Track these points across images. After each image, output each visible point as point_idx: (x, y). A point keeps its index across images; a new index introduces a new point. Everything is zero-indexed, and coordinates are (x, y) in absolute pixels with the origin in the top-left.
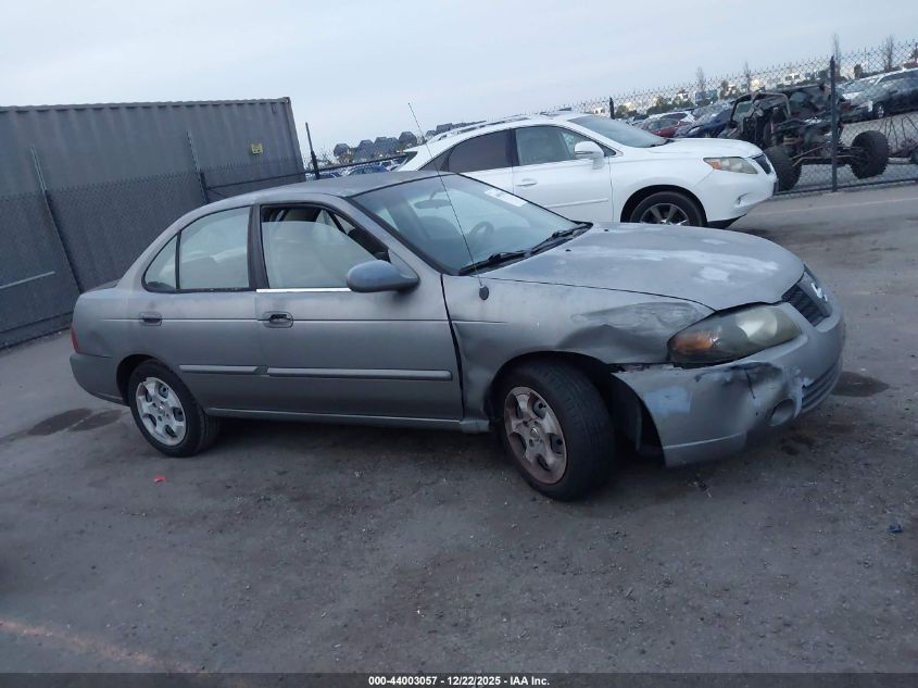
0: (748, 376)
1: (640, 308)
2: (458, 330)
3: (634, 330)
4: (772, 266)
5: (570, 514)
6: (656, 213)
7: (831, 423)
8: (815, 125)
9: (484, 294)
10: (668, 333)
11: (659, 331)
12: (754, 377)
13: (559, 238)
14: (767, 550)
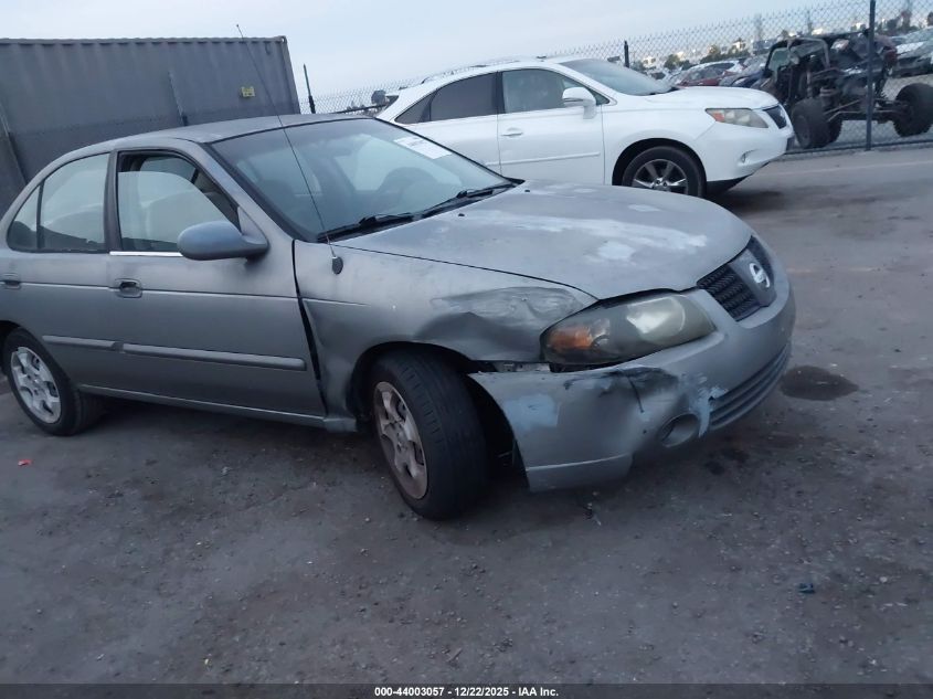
0: (631, 383)
1: (508, 294)
2: (310, 309)
3: (503, 319)
4: (698, 241)
5: (435, 537)
6: (652, 170)
7: (774, 433)
8: (853, 76)
9: (338, 266)
10: (539, 325)
11: (530, 323)
12: (641, 385)
13: (465, 198)
14: (641, 606)
